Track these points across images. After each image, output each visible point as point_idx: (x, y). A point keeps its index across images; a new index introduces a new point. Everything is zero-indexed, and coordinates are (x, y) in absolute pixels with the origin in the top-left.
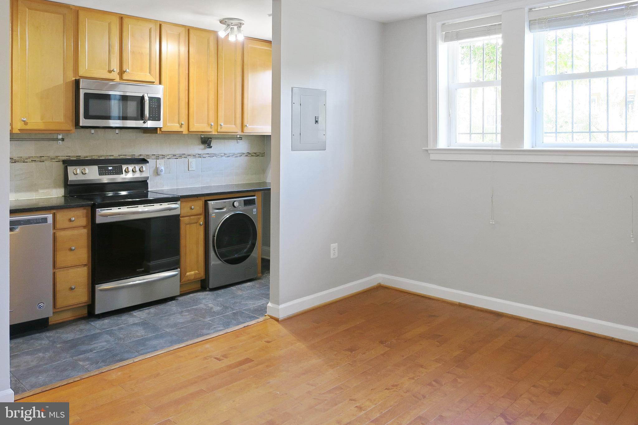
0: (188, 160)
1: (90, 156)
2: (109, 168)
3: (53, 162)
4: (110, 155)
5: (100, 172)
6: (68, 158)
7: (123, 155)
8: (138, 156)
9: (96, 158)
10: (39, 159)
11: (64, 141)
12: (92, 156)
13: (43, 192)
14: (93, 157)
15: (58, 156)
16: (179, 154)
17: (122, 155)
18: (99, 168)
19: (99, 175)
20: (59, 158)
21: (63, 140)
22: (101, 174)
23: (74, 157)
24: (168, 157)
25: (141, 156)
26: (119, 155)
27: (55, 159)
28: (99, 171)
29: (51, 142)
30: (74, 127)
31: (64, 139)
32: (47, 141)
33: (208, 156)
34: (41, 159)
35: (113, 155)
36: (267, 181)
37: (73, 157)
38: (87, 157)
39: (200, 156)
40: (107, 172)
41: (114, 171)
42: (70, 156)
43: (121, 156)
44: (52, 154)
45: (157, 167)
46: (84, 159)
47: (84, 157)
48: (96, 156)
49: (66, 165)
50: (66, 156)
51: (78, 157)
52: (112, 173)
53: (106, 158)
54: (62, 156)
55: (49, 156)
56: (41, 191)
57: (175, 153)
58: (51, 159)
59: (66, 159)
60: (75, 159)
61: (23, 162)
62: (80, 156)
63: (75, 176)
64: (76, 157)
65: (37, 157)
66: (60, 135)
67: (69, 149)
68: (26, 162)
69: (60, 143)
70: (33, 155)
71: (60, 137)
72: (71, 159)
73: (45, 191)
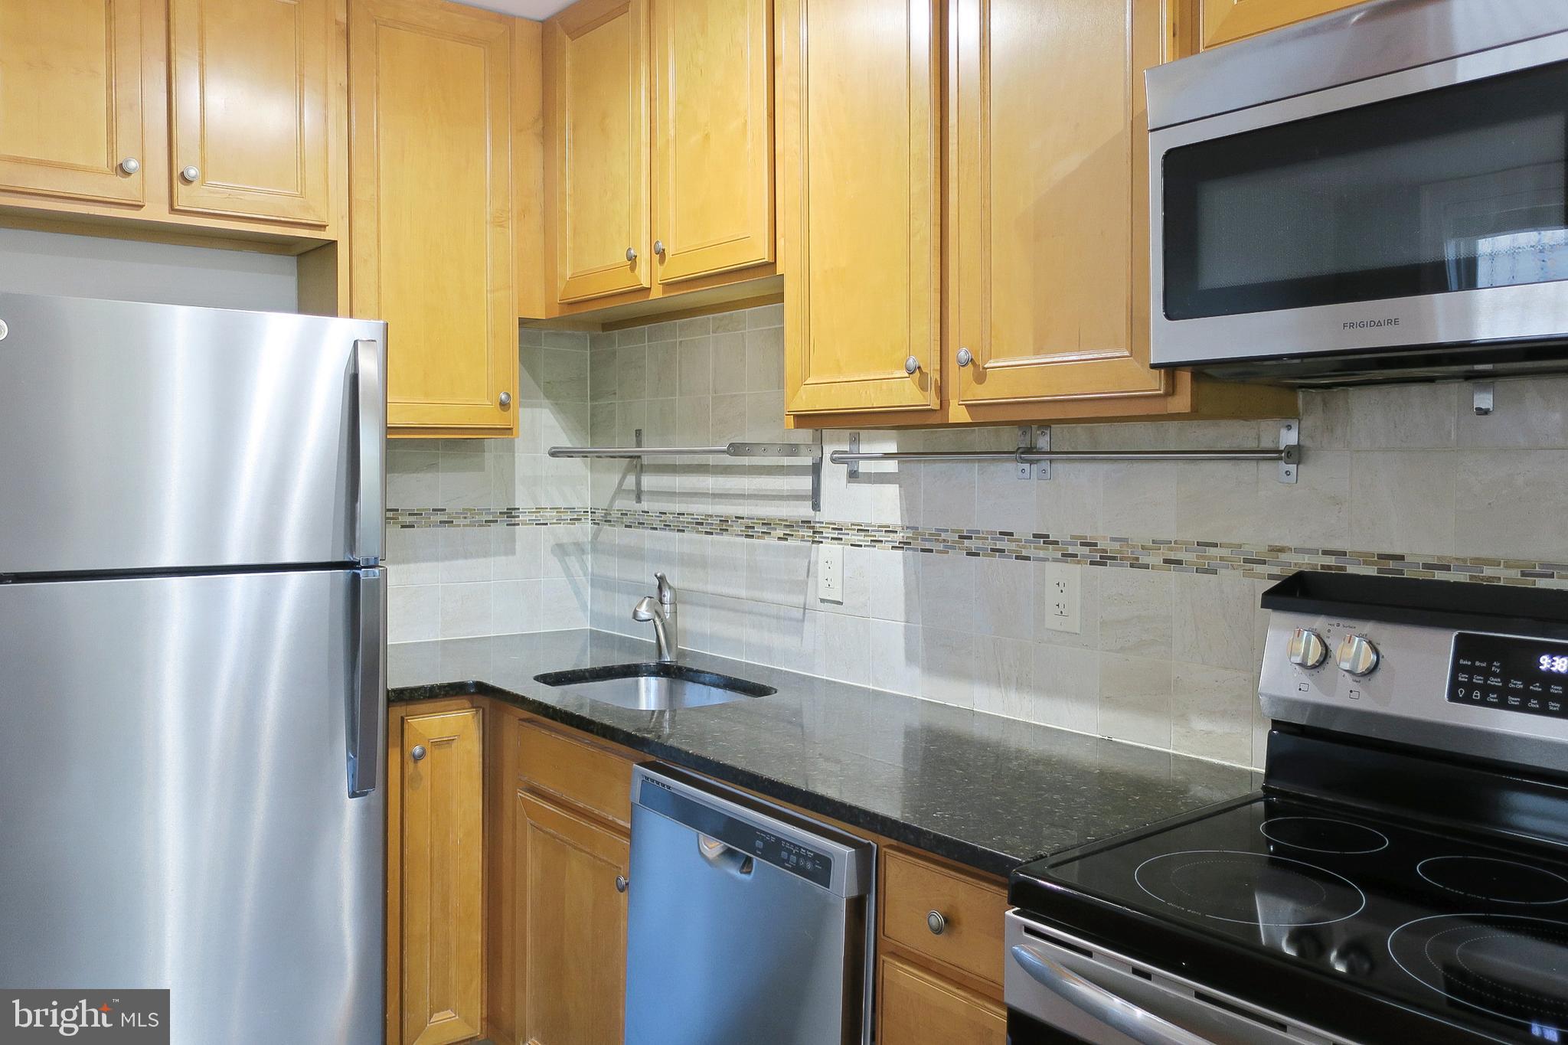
1: (1462, 564)
2: (1546, 660)
5: (1463, 678)
6: (1331, 561)
11: (1304, 461)
13: (1209, 733)
15: (1281, 550)
18: (1464, 648)
19: (1453, 697)
20: (1285, 558)
22: (1468, 693)
23: (1366, 563)
27: (1264, 562)
28: (1457, 669)
29: (1247, 470)
31: (1302, 450)
32: (1233, 462)
34: (1204, 559)
37: (1365, 558)
38: (1447, 568)
40: (1518, 684)
42: (1344, 554)
44: (1254, 537)
47: (1427, 566)
50: (1326, 553)
51: (1392, 564)
52: (1558, 697)
54: (1297, 551)
55: (1240, 546)
56: (1200, 725)
58: (1246, 561)
59: (1323, 567)
60: (1371, 571)
61: (1132, 566)
62: (1401, 558)
63: (1303, 676)
64: (1376, 559)
65: (1187, 546)
66: (1289, 427)
67: (1339, 512)
68: (1146, 567)
69: (1288, 473)
70: (1170, 533)
71: (1289, 438)
72: (1351, 570)
73: (1220, 728)
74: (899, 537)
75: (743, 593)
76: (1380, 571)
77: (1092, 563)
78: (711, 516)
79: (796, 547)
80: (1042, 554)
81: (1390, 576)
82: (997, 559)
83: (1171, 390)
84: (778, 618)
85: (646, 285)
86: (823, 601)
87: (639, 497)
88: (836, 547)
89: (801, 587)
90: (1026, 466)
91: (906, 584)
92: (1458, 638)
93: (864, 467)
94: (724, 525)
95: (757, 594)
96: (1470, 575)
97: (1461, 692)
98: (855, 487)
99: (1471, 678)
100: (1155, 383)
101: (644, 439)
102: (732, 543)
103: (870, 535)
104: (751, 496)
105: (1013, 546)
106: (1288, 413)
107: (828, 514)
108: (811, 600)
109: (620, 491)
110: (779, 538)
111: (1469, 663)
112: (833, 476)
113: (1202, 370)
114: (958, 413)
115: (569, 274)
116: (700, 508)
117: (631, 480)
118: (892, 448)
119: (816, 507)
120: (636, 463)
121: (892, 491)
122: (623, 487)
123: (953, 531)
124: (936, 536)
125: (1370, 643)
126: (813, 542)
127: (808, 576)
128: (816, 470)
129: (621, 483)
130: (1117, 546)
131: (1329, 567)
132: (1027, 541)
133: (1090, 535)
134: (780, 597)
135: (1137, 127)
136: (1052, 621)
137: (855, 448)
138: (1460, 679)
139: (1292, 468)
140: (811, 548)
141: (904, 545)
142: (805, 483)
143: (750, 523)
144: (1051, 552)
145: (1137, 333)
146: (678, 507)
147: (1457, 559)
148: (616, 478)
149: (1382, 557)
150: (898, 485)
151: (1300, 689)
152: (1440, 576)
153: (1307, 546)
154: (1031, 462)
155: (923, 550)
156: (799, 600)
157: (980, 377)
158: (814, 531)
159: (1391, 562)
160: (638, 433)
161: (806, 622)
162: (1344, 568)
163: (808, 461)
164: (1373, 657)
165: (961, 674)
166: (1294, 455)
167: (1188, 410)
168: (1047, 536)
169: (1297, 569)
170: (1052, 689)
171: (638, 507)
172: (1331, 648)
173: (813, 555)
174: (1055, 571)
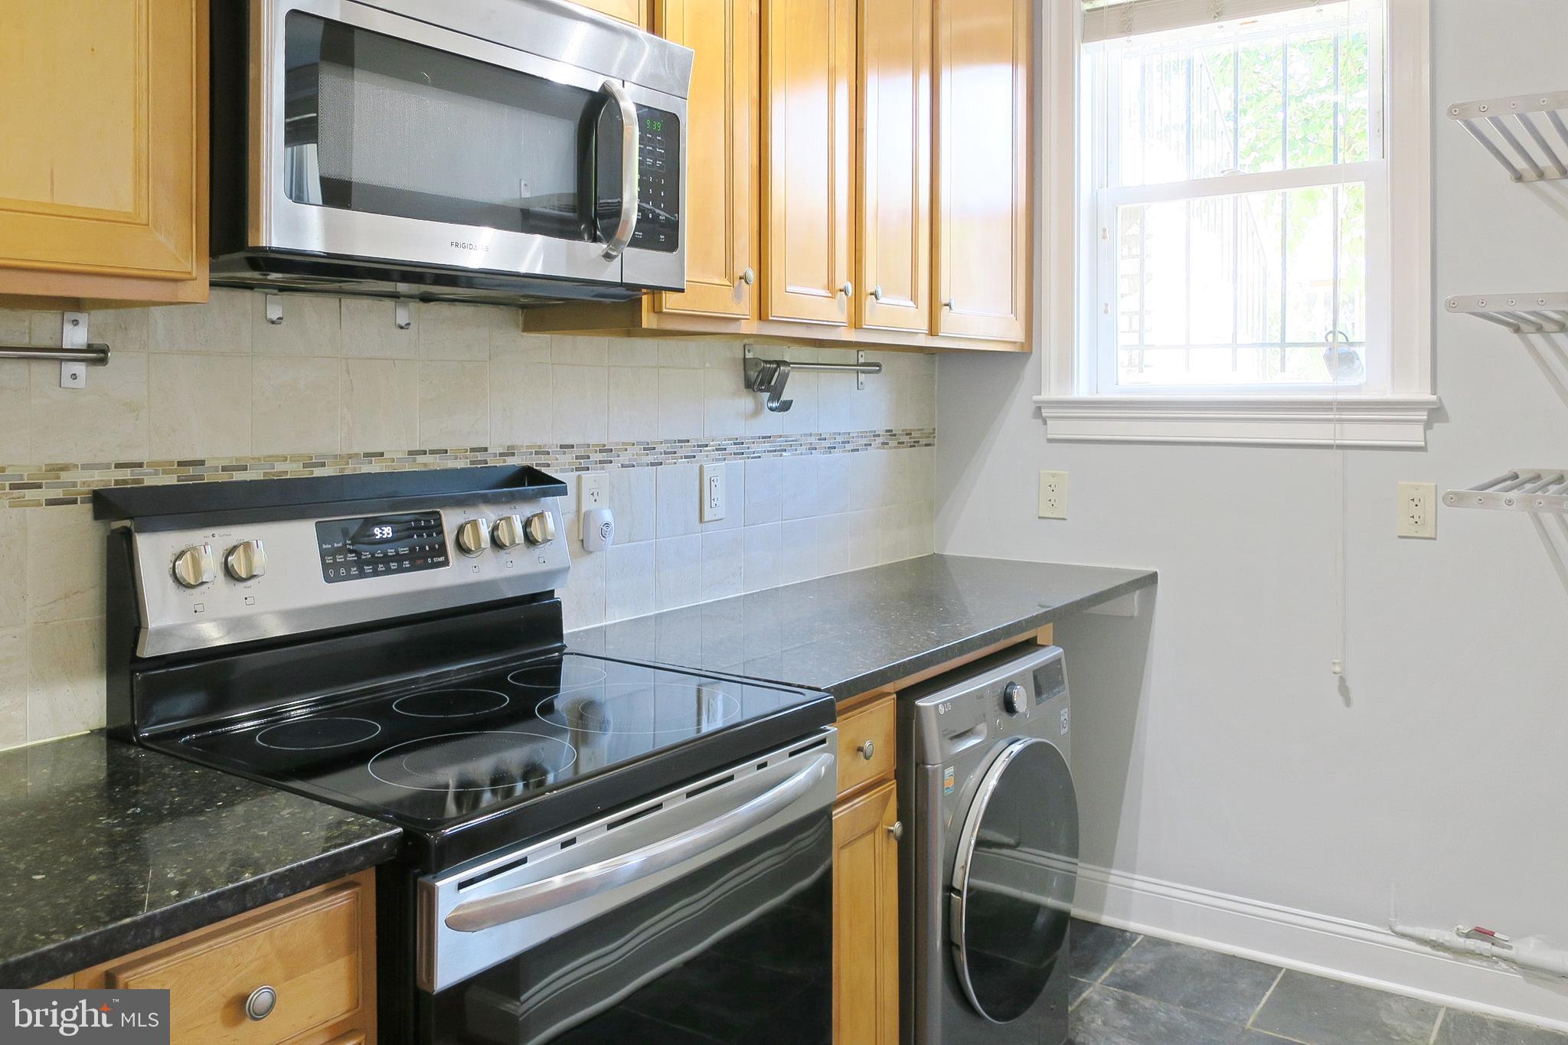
0: (701, 468)
1: (258, 463)
2: (377, 531)
3: (31, 504)
4: (367, 455)
5: (328, 559)
6: (126, 474)
7: (433, 452)
8: (501, 455)
9: (293, 470)
11: (102, 360)
12: (272, 459)
14: (279, 467)
16: (667, 442)
17: (424, 452)
18: (321, 534)
19: (328, 578)
20: (68, 476)
21: (96, 355)
22: (337, 572)
23: (165, 472)
24: (625, 458)
25: (513, 454)
26: (411, 453)
27: (38, 486)
28: (323, 555)
29: (15, 372)
30: (206, 261)
31: (104, 351)
33: (767, 446)
35: (382, 454)
36: (948, 552)
37: (158, 466)
38: (245, 468)
39: (740, 448)
40: (368, 555)
41: (403, 550)
42: (141, 464)
43: (420, 459)
44: (27, 456)
45: (584, 509)
46: (223, 477)
47: (224, 469)
48: (294, 458)
49: (127, 523)
50: (118, 466)
51: (191, 471)
52: (395, 558)
53: (347, 472)
54: (85, 467)
57: (651, 438)
58: (15, 487)
59: (117, 482)
60: (171, 480)
62: (202, 463)
64: (176, 466)
66: (76, 322)
67: (136, 420)
71: (77, 334)
72: (149, 481)
76: (181, 477)
81: (191, 483)
92: (319, 526)
96: (264, 473)
97: (332, 572)
99: (334, 559)
111: (330, 546)
131: (125, 482)
138: (327, 561)
139: (81, 371)
147: (254, 459)
149: (179, 463)
151: (196, 612)
152: (238, 476)
153: (97, 461)
159: (191, 468)
162: (140, 481)
169: (86, 489)
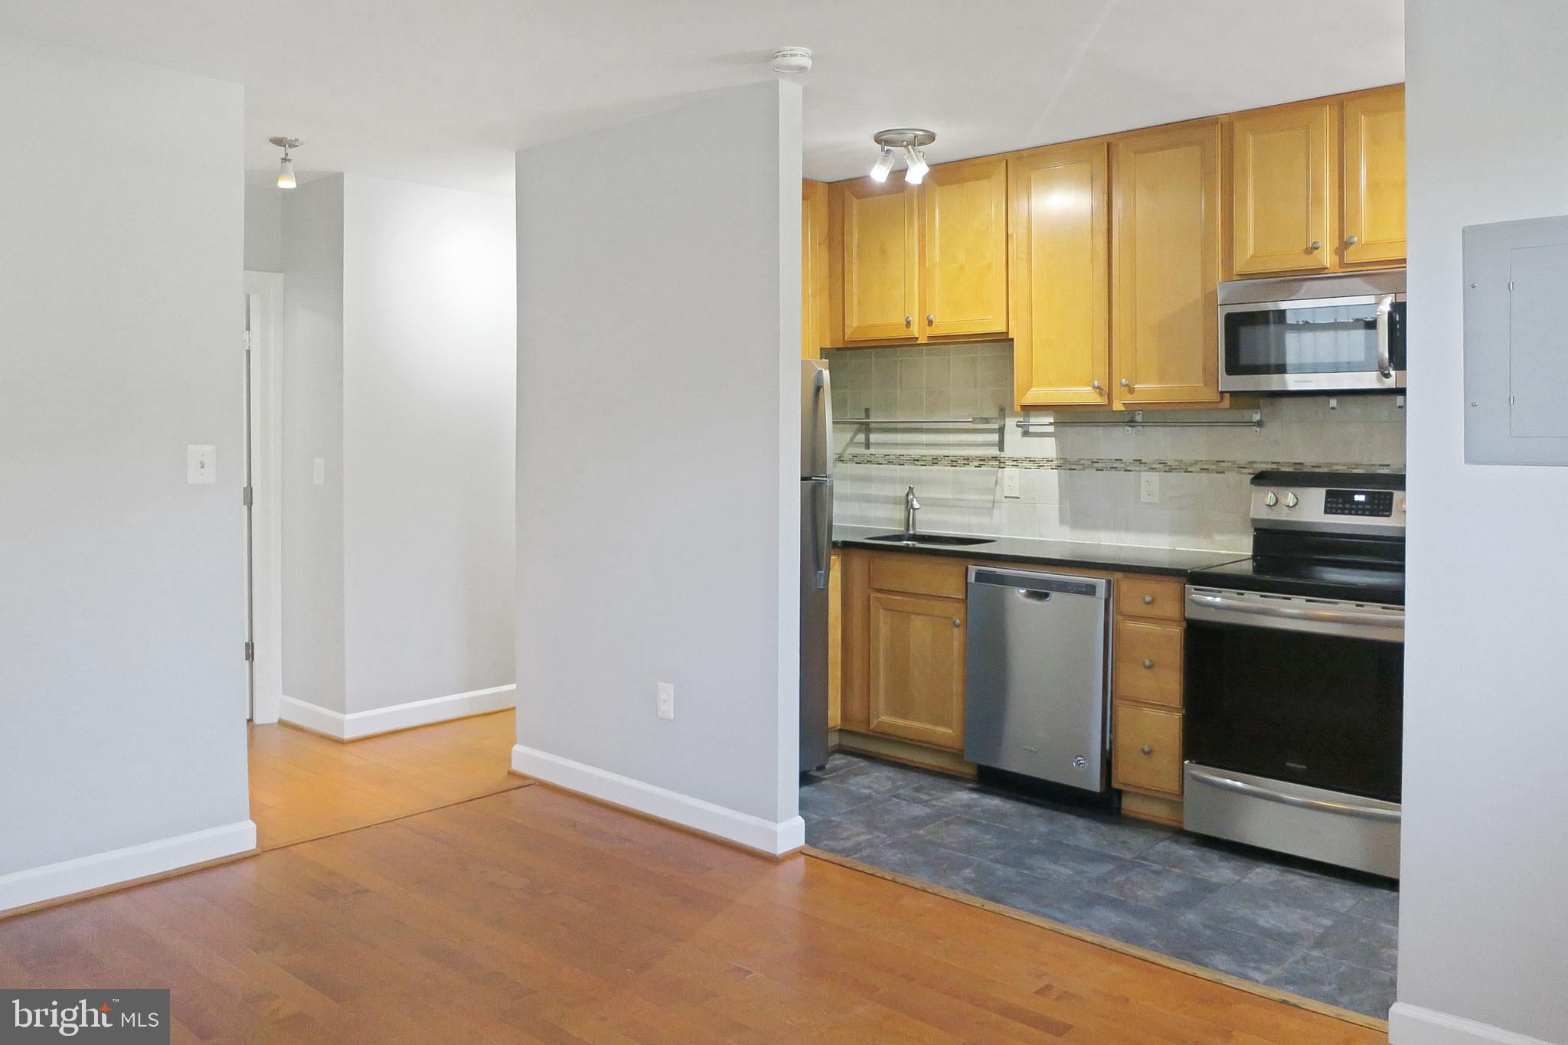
2: (1356, 496)
3: (1245, 474)
4: (1380, 465)
5: (1329, 505)
6: (1274, 466)
9: (1342, 469)
10: (1214, 467)
14: (1336, 468)
15: (1254, 462)
18: (1328, 493)
19: (1326, 512)
20: (1255, 466)
22: (1331, 510)
23: (1289, 465)
27: (1248, 468)
28: (1327, 502)
29: (1238, 430)
34: (1218, 467)
35: (1389, 465)
37: (1285, 464)
38: (1319, 467)
40: (1348, 506)
41: (1368, 507)
42: (1280, 463)
44: (1242, 457)
47: (1312, 466)
50: (1272, 463)
51: (1299, 467)
52: (1361, 509)
54: (1260, 462)
55: (1235, 461)
56: (1218, 538)
58: (1238, 467)
61: (1185, 472)
63: (1266, 509)
65: (1212, 463)
66: (1257, 413)
67: (1278, 446)
68: (1191, 472)
69: (1256, 431)
70: (1203, 457)
71: (1257, 417)
72: (1283, 469)
73: (1226, 538)
74: (1055, 463)
75: (950, 497)
76: (1295, 469)
77: (1165, 471)
78: (925, 456)
79: (988, 471)
80: (1137, 468)
81: (1298, 471)
82: (1113, 472)
83: (1222, 398)
84: (975, 508)
85: (917, 336)
86: (1006, 497)
87: (868, 445)
88: (1015, 469)
89: (992, 491)
90: (1130, 428)
91: (1060, 487)
92: (1327, 492)
93: (1032, 429)
94: (935, 461)
95: (959, 496)
96: (1328, 469)
97: (1328, 511)
98: (1027, 439)
99: (1331, 505)
100: (1216, 398)
101: (872, 413)
102: (943, 471)
103: (1037, 463)
104: (954, 445)
105: (1123, 465)
106: (1257, 407)
107: (1008, 452)
108: (998, 497)
109: (851, 442)
110: (976, 467)
111: (1331, 499)
112: (1012, 434)
113: (1233, 394)
114: (1117, 406)
115: (855, 325)
116: (916, 452)
117: (861, 437)
118: (1052, 420)
119: (1001, 449)
120: (866, 428)
121: (1052, 440)
122: (855, 441)
123: (1088, 460)
124: (1077, 462)
125: (1294, 495)
126: (1000, 468)
127: (996, 484)
128: (1001, 431)
129: (852, 439)
130: (1176, 463)
132: (1130, 463)
133: (1163, 459)
134: (976, 497)
135: (1210, 298)
136: (1144, 498)
137: (1026, 419)
138: (1327, 506)
139: (1258, 429)
140: (997, 471)
141: (1058, 467)
142: (995, 437)
143: (954, 459)
144: (1143, 467)
145: (1211, 378)
146: (899, 452)
148: (848, 436)
149: (1295, 464)
150: (1054, 439)
151: (1266, 515)
152: (1317, 470)
153: (1264, 461)
154: (1132, 426)
155: (1070, 469)
156: (991, 497)
157: (1132, 391)
158: (1001, 463)
159: (1298, 465)
160: (867, 411)
161: (995, 510)
163: (996, 426)
164: (1296, 500)
165: (1094, 527)
166: (1259, 424)
167: (1228, 407)
168: (1141, 460)
169: (1260, 470)
170: (1145, 529)
171: (867, 452)
172: (1279, 499)
173: (1000, 475)
174: (1146, 476)
